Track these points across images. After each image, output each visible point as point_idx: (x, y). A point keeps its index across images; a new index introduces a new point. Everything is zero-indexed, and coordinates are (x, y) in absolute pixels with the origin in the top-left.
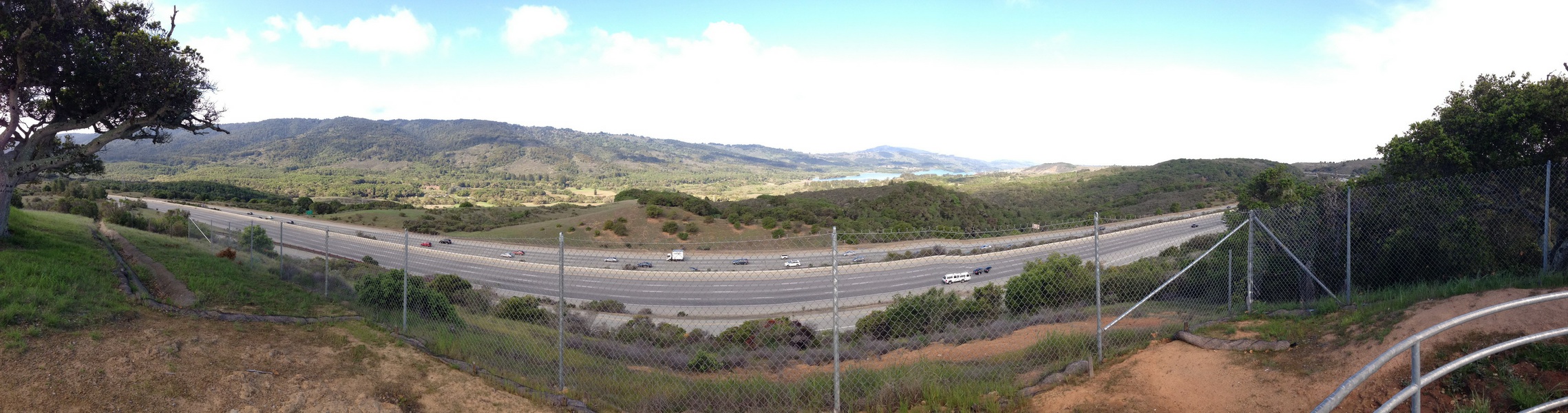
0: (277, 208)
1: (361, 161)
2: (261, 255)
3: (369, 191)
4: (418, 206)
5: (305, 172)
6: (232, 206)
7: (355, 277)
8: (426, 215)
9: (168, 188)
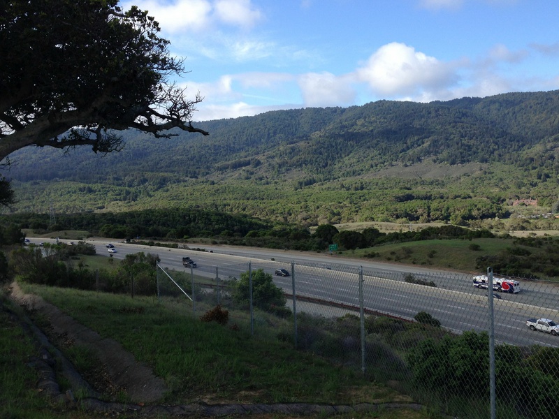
0: (287, 243)
1: (406, 166)
2: (266, 314)
3: (420, 211)
4: (501, 233)
5: (324, 187)
6: (221, 243)
7: (408, 344)
8: (513, 247)
9: (127, 221)
